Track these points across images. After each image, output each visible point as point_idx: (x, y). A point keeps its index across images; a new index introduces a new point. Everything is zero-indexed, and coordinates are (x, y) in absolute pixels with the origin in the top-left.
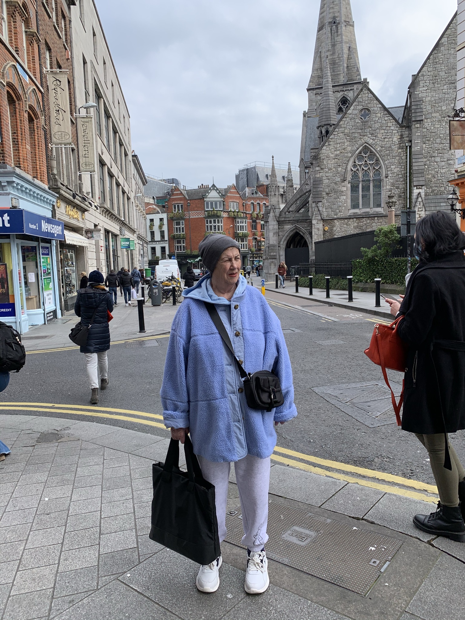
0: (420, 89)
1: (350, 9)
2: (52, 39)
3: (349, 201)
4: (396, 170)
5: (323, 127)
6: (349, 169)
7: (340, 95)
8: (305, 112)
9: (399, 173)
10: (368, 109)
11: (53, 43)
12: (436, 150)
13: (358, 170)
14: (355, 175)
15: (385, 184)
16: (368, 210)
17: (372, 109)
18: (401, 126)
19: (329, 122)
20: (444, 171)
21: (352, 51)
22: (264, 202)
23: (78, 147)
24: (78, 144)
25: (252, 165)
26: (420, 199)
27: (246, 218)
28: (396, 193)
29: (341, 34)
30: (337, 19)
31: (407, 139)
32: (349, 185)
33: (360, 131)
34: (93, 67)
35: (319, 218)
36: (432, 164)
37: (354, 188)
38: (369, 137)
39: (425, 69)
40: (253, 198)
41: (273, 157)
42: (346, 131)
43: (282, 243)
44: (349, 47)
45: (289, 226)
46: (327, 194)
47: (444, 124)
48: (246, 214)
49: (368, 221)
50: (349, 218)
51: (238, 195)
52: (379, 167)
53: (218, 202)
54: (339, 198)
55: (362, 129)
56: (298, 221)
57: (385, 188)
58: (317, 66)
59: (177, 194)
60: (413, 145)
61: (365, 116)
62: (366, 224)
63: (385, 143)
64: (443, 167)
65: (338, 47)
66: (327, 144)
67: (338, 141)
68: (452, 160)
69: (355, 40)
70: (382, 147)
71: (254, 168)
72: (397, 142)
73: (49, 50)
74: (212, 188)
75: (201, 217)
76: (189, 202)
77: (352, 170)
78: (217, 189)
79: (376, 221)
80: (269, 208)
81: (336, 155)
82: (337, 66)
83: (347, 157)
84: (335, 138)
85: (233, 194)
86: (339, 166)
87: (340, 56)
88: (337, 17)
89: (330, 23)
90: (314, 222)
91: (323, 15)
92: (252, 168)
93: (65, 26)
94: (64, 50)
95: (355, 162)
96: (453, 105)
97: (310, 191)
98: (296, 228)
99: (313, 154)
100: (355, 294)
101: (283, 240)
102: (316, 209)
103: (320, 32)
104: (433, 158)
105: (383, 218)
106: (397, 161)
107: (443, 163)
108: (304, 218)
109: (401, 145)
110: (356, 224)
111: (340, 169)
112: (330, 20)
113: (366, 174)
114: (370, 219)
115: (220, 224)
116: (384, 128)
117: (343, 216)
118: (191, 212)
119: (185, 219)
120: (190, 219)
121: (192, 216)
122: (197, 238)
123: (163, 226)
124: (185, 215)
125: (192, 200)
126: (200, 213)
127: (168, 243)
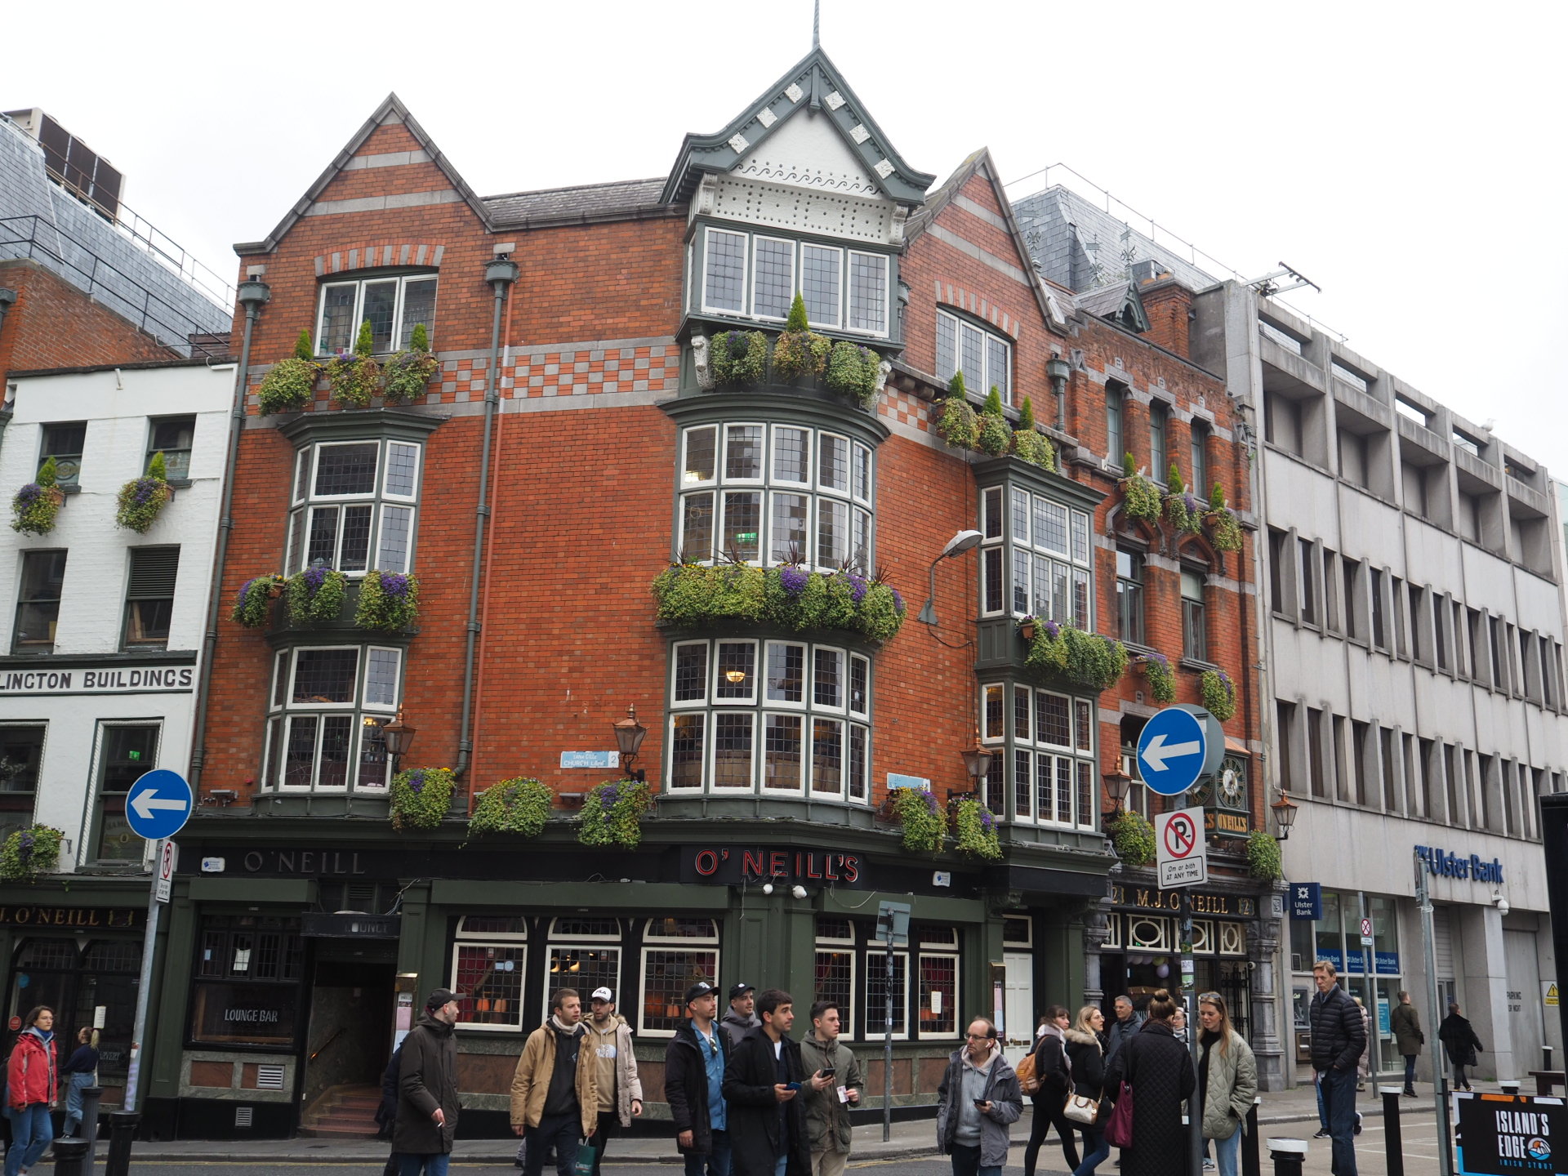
40: (1125, 353)
51: (1017, 275)
53: (845, 258)
59: (387, 181)
74: (795, 93)
75: (626, 400)
76: (506, 246)
85: (971, 236)
118: (522, 350)
119: (439, 422)
120: (494, 427)
121: (520, 392)
122: (559, 637)
123: (181, 496)
124: (448, 387)
125: (541, 234)
126: (627, 365)
127: (194, 685)
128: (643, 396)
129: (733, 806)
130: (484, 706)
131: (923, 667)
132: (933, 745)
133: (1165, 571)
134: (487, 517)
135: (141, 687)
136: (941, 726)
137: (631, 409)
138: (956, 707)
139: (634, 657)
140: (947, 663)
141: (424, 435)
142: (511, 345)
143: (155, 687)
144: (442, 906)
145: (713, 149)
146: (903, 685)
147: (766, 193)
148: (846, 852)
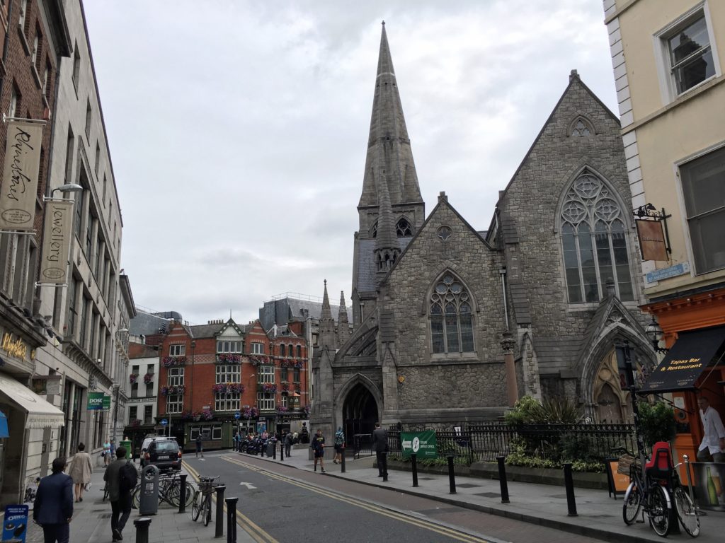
0: (511, 208)
1: (405, 127)
2: (25, 83)
3: (431, 342)
4: (489, 303)
5: (381, 250)
6: (428, 300)
7: (398, 216)
8: (356, 233)
9: (495, 307)
10: (448, 227)
11: (26, 89)
12: (538, 280)
13: (439, 301)
14: (436, 308)
15: (477, 321)
16: (455, 355)
17: (454, 227)
18: (492, 250)
19: (389, 245)
20: (551, 306)
21: (410, 168)
22: (299, 344)
23: (41, 246)
24: (42, 241)
25: (283, 297)
26: (528, 342)
27: (274, 365)
28: (492, 333)
29: (397, 151)
30: (392, 135)
31: (500, 265)
32: (430, 321)
33: (439, 253)
34: (81, 145)
35: (393, 364)
36: (535, 296)
37: (437, 326)
38: (451, 261)
39: (513, 184)
40: (284, 339)
41: (325, 281)
42: (422, 252)
43: (338, 399)
44: (407, 165)
45: (348, 376)
46: (401, 332)
47: (544, 249)
48: (274, 359)
49: (458, 370)
50: (433, 366)
51: (264, 334)
52: (467, 299)
53: (236, 343)
54: (416, 338)
55: (442, 251)
56: (360, 368)
57: (477, 326)
58: (369, 183)
59: (178, 332)
60: (509, 273)
61: (445, 235)
62: (455, 375)
63: (472, 269)
64: (551, 302)
65: (393, 164)
66: (397, 268)
67: (413, 265)
68: (559, 293)
69: (412, 158)
70: (469, 274)
71: (286, 300)
72: (489, 268)
73: (18, 96)
74: (228, 324)
75: (209, 362)
76: (194, 341)
77: (432, 302)
78: (236, 325)
79: (469, 370)
80: (321, 349)
81: (411, 282)
82: (392, 184)
83: (425, 285)
84: (409, 260)
85: (257, 332)
86: (415, 295)
87: (396, 174)
88: (391, 133)
89: (383, 139)
90: (385, 369)
91: (374, 130)
92: (283, 300)
93: (49, 78)
94: (41, 105)
95: (435, 292)
96: (552, 228)
97: (377, 328)
98: (359, 378)
99: (381, 280)
100: (513, 488)
101: (340, 394)
102: (388, 352)
103: (372, 147)
104: (535, 290)
105: (478, 366)
106: (489, 292)
107: (549, 297)
108: (370, 364)
109: (494, 272)
110: (441, 374)
111: (416, 300)
112: (383, 136)
113: (450, 307)
114: (460, 367)
115: (237, 373)
116: (470, 250)
117: (424, 361)
119: (186, 365)
120: (193, 366)
121: (196, 361)
122: (202, 393)
123: (153, 375)
124: (187, 361)
125: (198, 340)
126: (209, 358)
127: (157, 400)
128: (211, 362)
129: (222, 412)
130: (193, 401)
131: (248, 392)
132: (250, 401)
133: (291, 370)
134: (193, 378)
138: (253, 396)
139: (211, 395)
140: (252, 391)
142: (195, 355)
143: (151, 401)
146: (245, 395)
147: (225, 337)
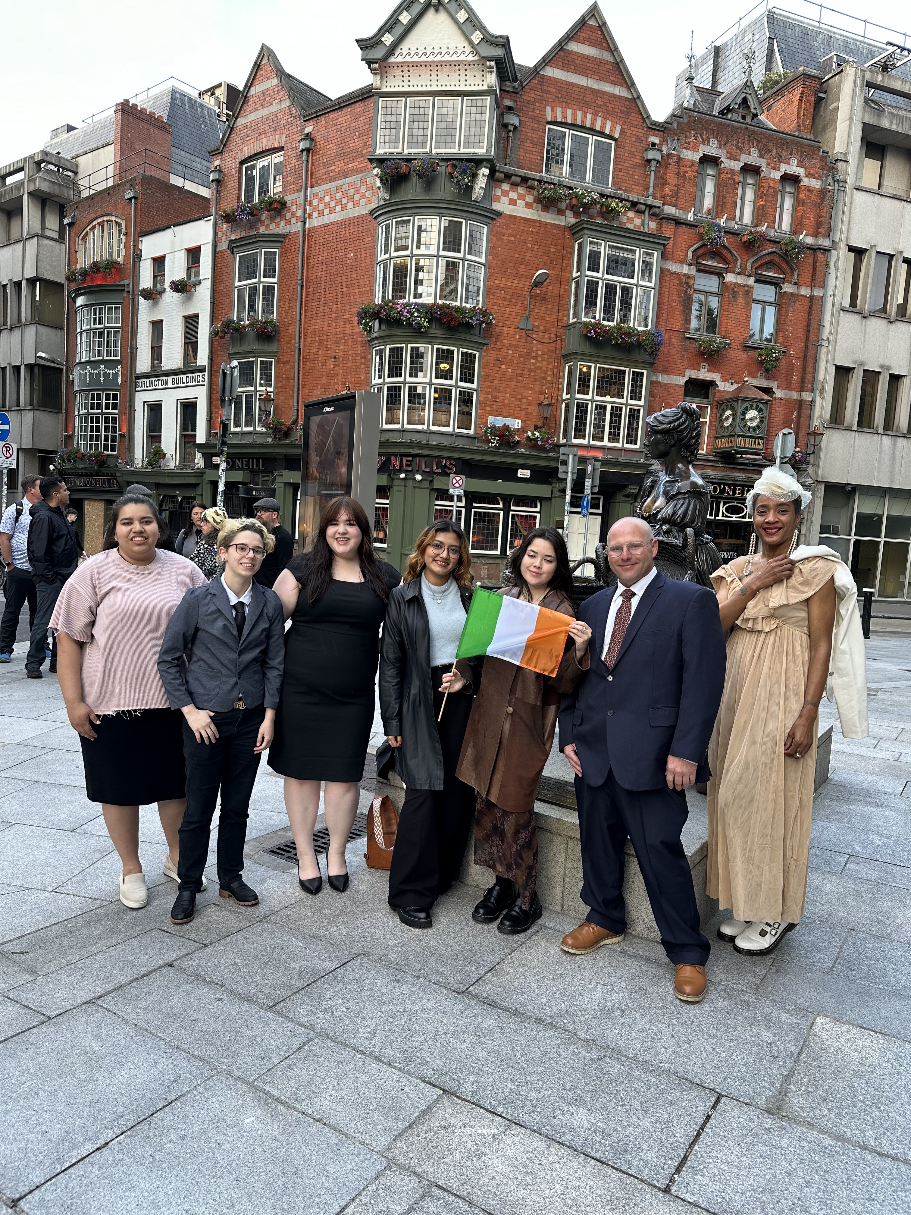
22: (793, 168)
40: (720, 134)
48: (661, 220)
51: (619, 91)
59: (263, 99)
75: (357, 211)
76: (309, 128)
85: (580, 70)
118: (316, 190)
119: (285, 236)
120: (304, 235)
121: (315, 214)
122: (330, 349)
123: (198, 288)
124: (288, 215)
125: (323, 117)
126: (357, 191)
127: (206, 383)
128: (364, 210)
129: (391, 434)
130: (303, 387)
131: (520, 356)
132: (525, 401)
133: (739, 285)
134: (302, 286)
135: (189, 384)
136: (532, 389)
137: (359, 217)
138: (545, 378)
139: (358, 358)
140: (539, 352)
141: (279, 244)
142: (311, 187)
143: (194, 384)
144: (290, 484)
145: (372, 46)
146: (503, 366)
147: (411, 69)
148: (447, 458)
